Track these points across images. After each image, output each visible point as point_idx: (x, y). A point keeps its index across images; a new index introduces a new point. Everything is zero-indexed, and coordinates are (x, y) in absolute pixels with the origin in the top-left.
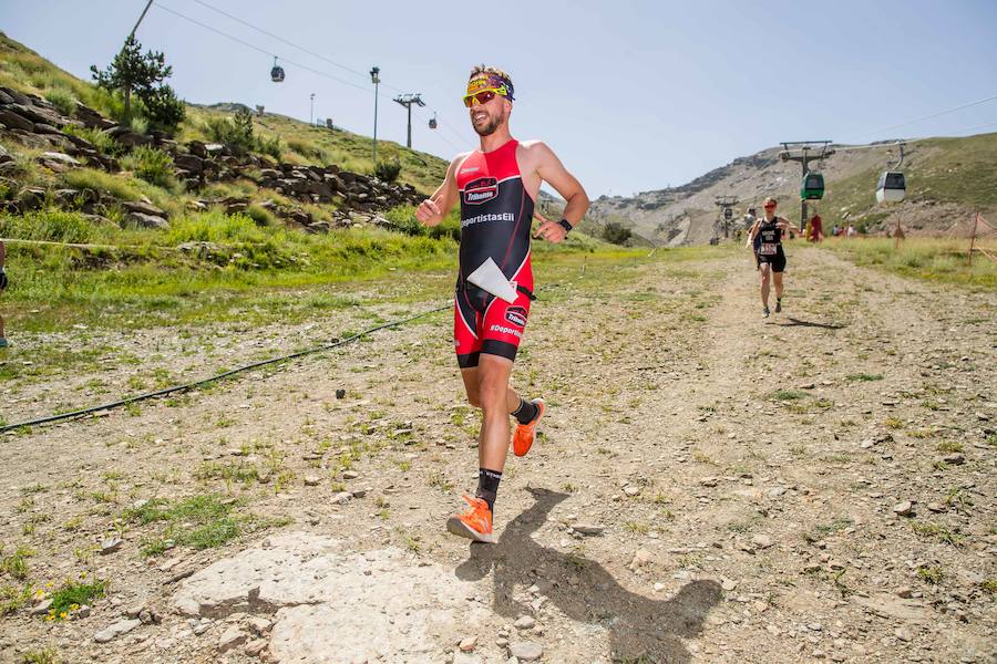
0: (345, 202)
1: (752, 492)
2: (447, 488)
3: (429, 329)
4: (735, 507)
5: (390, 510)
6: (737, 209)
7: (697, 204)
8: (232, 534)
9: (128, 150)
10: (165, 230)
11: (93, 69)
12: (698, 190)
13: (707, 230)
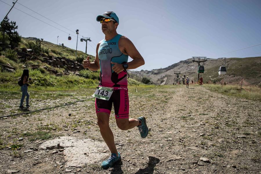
0: (67, 68)
3: (92, 102)
6: (180, 75)
7: (169, 73)
9: (4, 49)
10: (14, 73)
12: (170, 69)
13: (172, 81)
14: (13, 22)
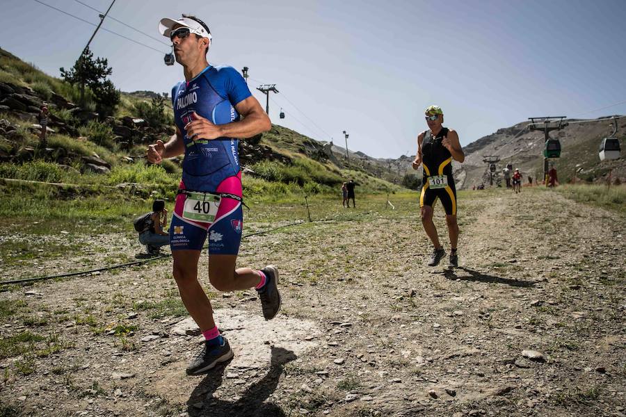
6: (500, 165)
7: (471, 162)
9: (84, 123)
10: (108, 175)
11: (62, 70)
12: (472, 151)
13: (478, 180)
14: (101, 60)
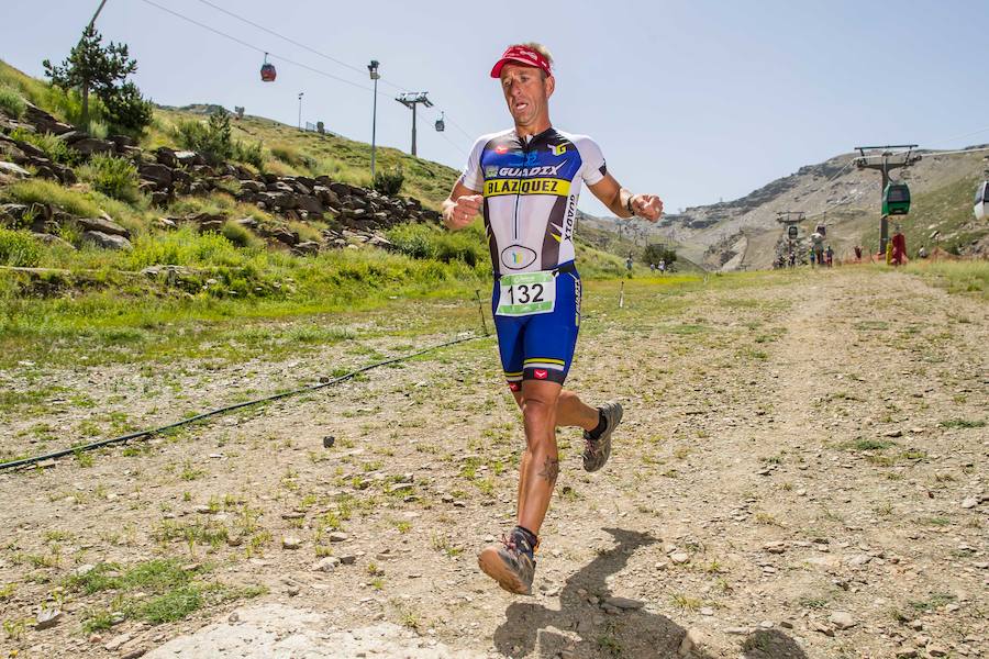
0: (338, 219)
1: (829, 561)
2: (454, 553)
3: (435, 366)
4: (807, 579)
5: (384, 579)
6: (806, 228)
7: (755, 222)
8: (194, 606)
9: (85, 158)
10: (126, 251)
11: (46, 64)
12: (756, 204)
13: (767, 252)
14: (117, 47)
